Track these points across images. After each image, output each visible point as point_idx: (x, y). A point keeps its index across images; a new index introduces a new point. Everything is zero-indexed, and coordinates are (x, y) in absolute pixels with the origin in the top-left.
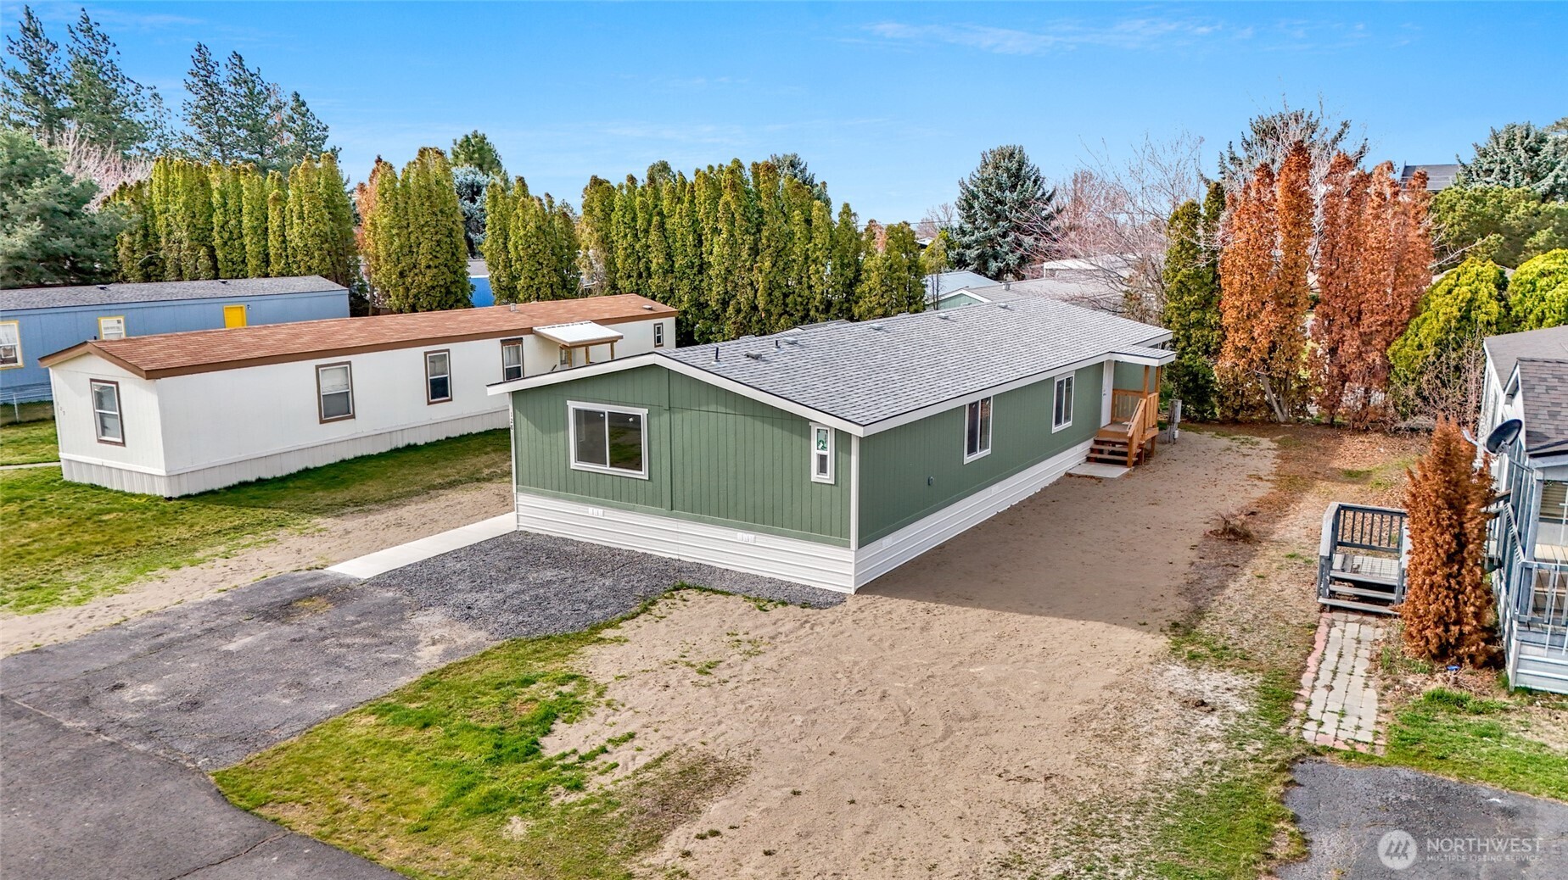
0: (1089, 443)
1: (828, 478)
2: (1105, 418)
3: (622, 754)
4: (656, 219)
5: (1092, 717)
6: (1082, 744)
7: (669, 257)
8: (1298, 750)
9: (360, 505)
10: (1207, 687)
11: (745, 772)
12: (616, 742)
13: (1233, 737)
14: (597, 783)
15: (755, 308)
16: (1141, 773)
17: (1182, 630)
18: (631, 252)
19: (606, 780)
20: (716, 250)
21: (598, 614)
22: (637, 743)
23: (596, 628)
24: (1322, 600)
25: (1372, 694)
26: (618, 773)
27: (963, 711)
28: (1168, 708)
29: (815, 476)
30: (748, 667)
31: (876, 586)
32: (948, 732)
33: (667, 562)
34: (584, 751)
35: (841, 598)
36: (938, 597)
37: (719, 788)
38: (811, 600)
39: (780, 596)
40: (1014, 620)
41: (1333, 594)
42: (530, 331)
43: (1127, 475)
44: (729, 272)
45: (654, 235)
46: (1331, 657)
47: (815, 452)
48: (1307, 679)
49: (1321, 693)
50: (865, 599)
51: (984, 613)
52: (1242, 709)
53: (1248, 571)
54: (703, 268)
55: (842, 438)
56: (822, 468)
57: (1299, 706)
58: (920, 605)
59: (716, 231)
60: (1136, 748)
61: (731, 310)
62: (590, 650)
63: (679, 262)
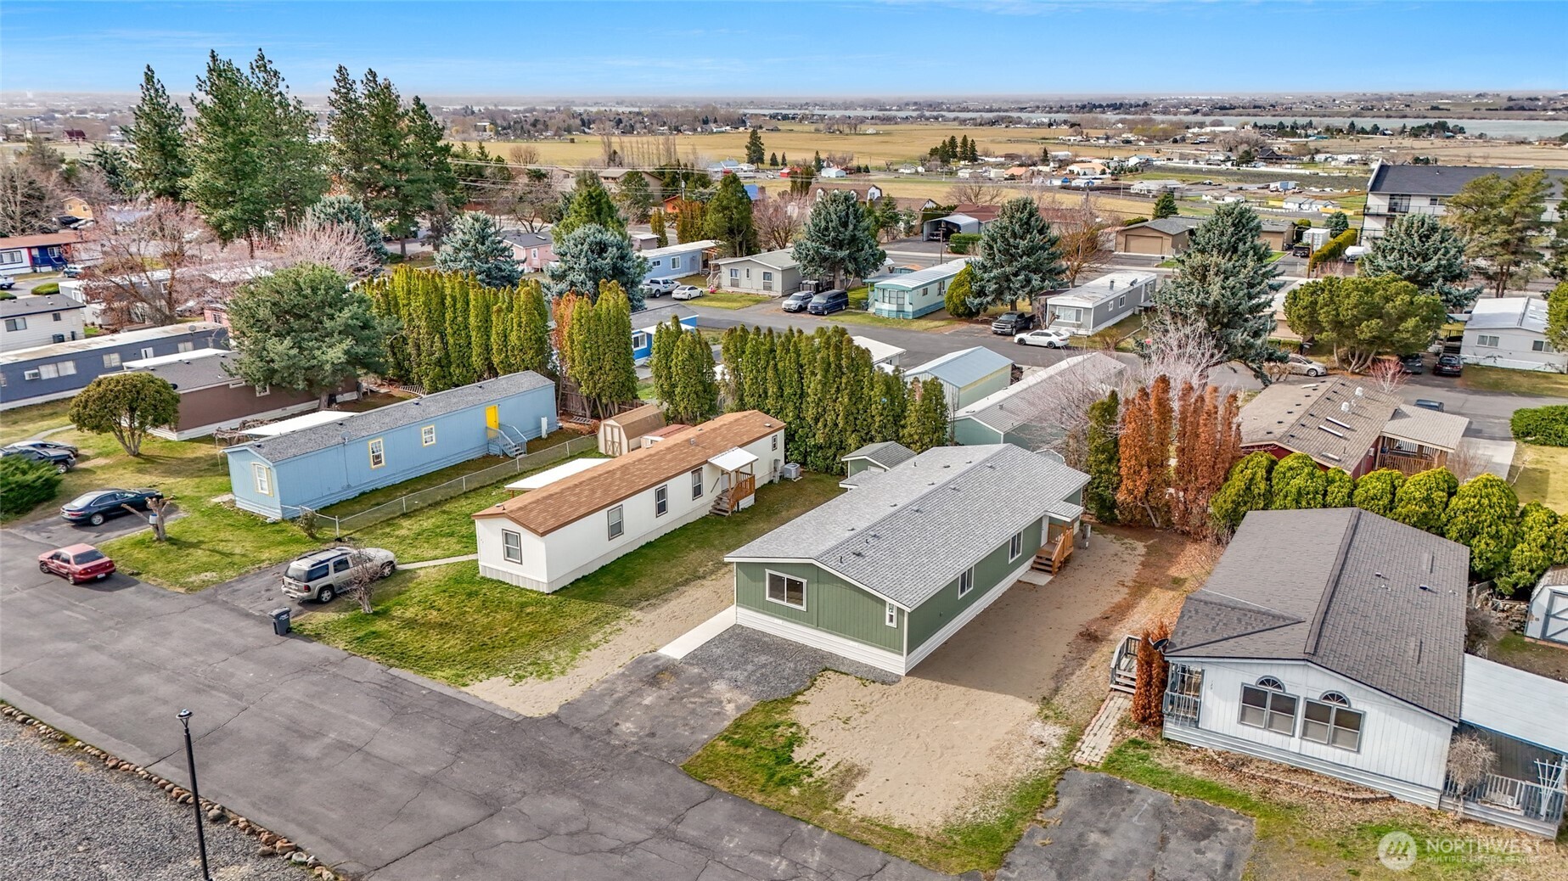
0: (1034, 558)
1: (894, 625)
2: (1044, 541)
3: (822, 762)
4: (772, 363)
5: (998, 748)
6: (991, 761)
7: (781, 388)
8: (1070, 765)
9: (646, 599)
10: (1045, 734)
11: (868, 771)
12: (820, 756)
13: (1048, 759)
14: (817, 774)
15: (836, 425)
16: (1009, 775)
17: (1046, 701)
18: (755, 381)
19: (819, 773)
20: (813, 385)
21: (793, 686)
22: (827, 757)
23: (795, 695)
24: (1112, 686)
25: (1111, 737)
26: (823, 770)
27: (949, 745)
28: (1028, 743)
29: (888, 623)
30: (863, 720)
31: (915, 671)
32: (942, 755)
33: (816, 651)
34: (809, 760)
35: (899, 677)
36: (943, 679)
37: (860, 778)
38: (886, 679)
39: (871, 677)
40: (975, 693)
41: (1117, 683)
42: (706, 462)
43: (1051, 582)
44: (820, 400)
45: (770, 373)
46: (1103, 718)
47: (888, 613)
48: (1087, 732)
49: (1091, 736)
50: (910, 679)
51: (963, 689)
52: (1056, 745)
53: (1088, 663)
54: (803, 395)
55: (900, 611)
56: (891, 620)
57: (1079, 744)
58: (935, 684)
59: (814, 374)
60: (1011, 763)
61: (820, 424)
62: (796, 708)
63: (787, 391)
